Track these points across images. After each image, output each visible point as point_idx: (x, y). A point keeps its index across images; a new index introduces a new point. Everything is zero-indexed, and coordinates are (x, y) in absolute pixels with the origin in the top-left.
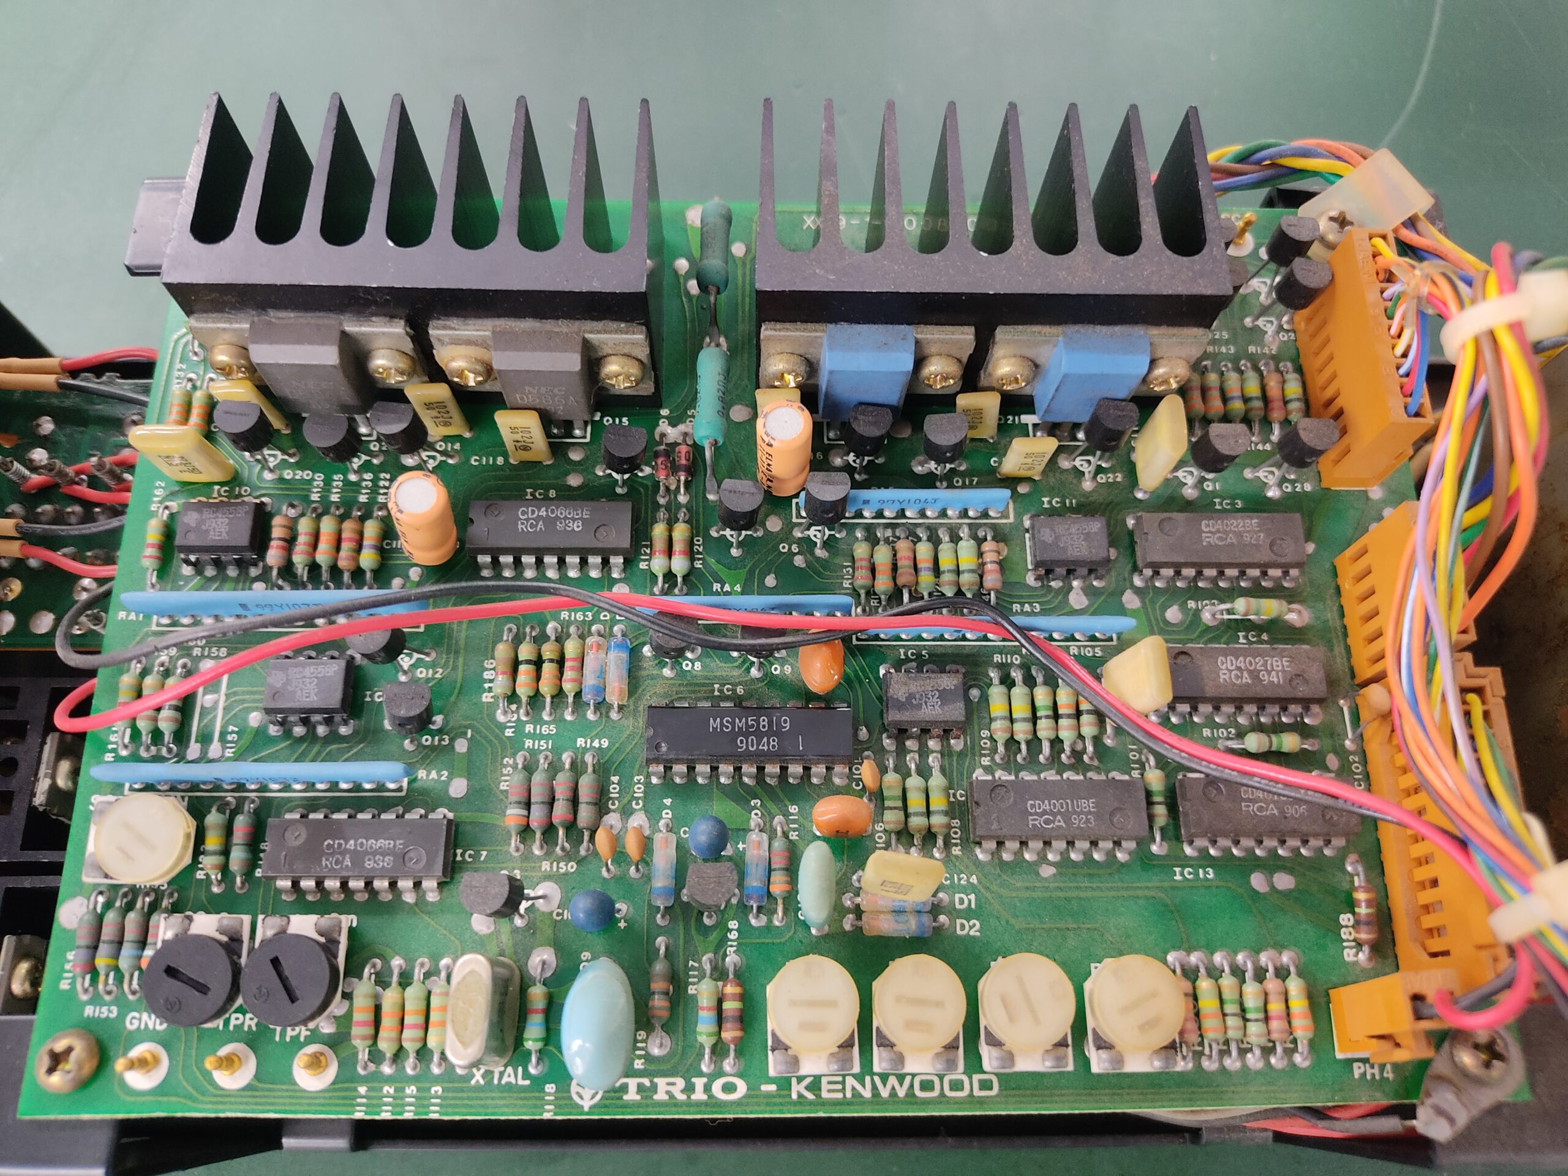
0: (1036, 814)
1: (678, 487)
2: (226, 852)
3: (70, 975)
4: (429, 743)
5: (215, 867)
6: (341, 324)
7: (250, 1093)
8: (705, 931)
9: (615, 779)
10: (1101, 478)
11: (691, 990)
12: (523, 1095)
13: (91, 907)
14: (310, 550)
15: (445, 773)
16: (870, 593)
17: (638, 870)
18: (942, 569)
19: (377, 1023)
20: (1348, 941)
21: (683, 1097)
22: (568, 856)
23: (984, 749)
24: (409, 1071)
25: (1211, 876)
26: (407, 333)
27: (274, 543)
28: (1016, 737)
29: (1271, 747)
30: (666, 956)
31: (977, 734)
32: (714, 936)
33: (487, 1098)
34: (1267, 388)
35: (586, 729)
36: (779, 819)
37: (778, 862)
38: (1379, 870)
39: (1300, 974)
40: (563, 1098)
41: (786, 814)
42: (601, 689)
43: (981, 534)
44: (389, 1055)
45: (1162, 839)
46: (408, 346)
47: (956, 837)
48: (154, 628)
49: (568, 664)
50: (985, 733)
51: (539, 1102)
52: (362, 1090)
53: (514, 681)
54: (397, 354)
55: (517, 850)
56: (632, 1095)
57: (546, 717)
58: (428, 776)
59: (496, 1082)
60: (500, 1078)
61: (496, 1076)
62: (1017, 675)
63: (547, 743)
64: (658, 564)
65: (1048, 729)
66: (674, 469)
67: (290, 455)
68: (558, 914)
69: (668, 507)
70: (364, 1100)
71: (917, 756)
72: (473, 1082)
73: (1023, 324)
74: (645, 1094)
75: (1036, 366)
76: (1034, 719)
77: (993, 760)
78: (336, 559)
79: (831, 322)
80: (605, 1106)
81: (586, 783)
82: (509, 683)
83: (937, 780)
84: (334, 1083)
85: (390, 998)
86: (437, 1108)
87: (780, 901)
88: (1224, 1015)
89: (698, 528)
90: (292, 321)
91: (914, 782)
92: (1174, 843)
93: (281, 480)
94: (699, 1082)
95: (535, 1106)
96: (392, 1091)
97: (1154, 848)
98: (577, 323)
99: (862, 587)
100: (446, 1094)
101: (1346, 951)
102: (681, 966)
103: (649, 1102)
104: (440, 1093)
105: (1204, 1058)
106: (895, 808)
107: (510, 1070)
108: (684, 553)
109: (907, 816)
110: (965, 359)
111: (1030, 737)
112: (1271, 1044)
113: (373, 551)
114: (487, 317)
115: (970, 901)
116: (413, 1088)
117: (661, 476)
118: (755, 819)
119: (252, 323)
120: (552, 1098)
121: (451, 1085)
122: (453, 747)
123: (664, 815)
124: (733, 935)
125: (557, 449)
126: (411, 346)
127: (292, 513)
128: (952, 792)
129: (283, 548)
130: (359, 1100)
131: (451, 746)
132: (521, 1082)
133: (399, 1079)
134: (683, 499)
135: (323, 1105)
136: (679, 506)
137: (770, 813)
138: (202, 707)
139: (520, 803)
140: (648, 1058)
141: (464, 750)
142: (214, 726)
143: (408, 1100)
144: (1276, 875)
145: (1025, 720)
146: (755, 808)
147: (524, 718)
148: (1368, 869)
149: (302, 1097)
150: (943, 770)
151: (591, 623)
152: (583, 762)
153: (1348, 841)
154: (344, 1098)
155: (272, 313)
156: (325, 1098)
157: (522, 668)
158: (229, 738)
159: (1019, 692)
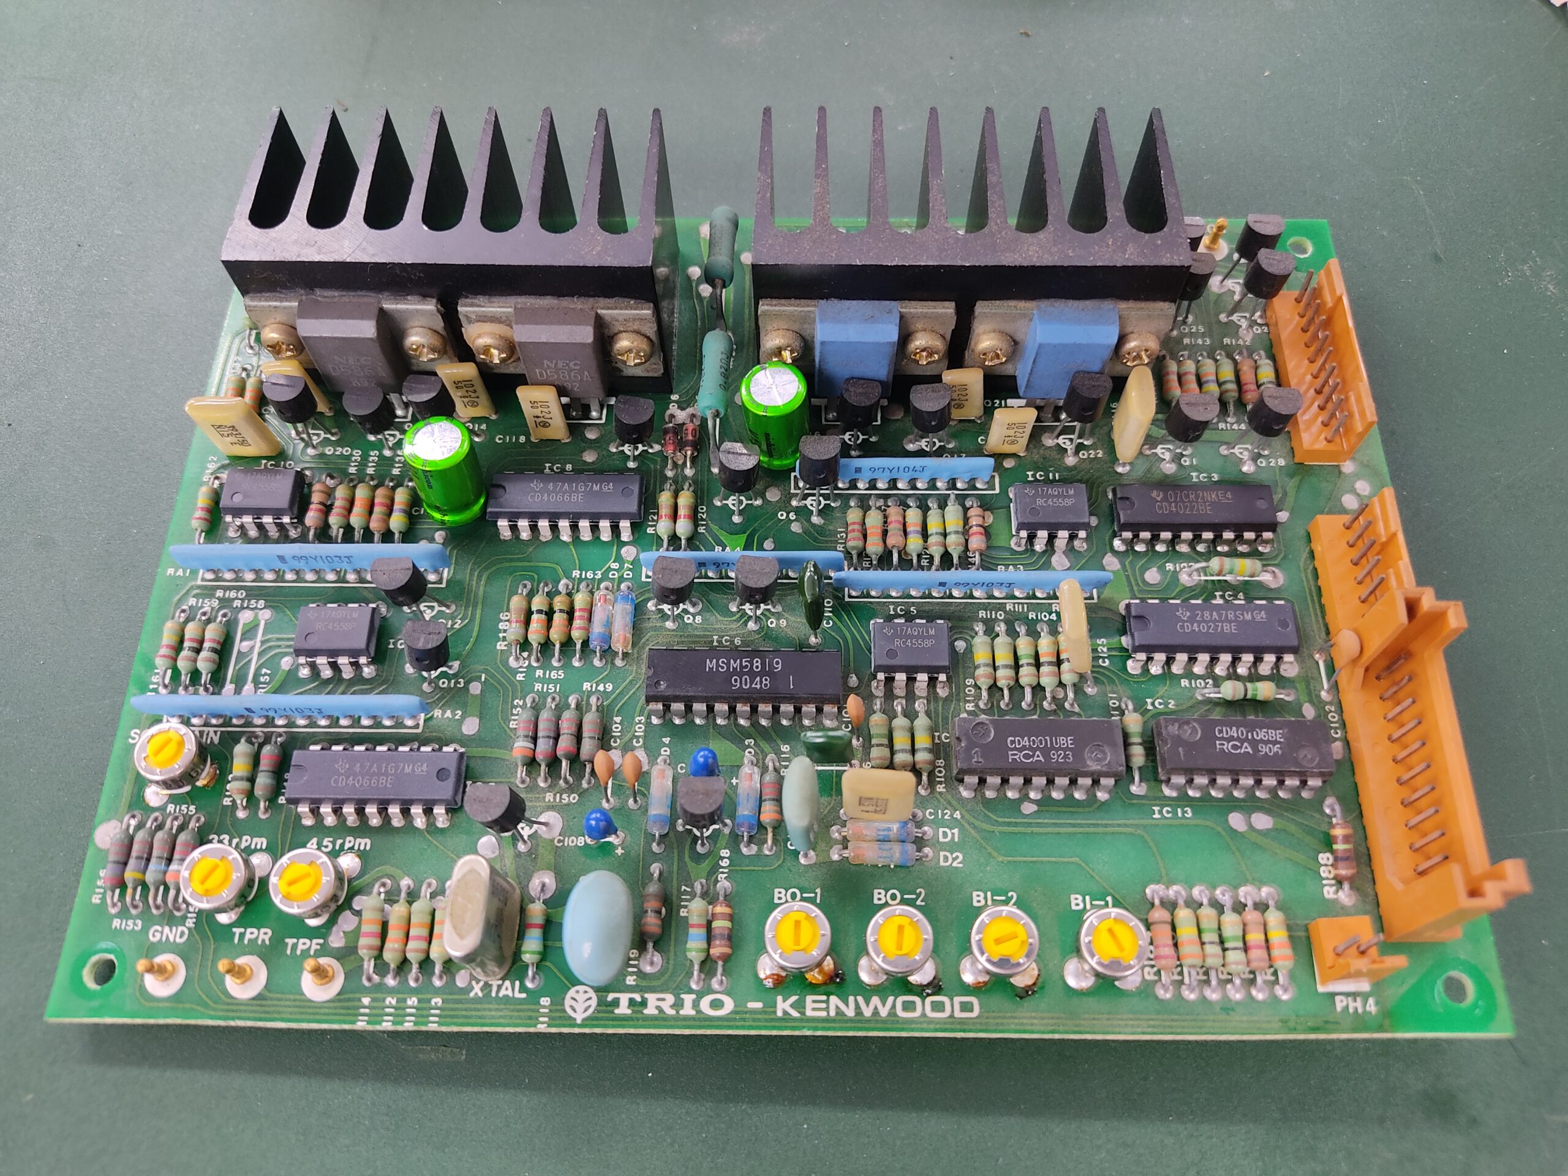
0: (1015, 749)
1: (685, 463)
2: (252, 780)
3: (102, 890)
4: (445, 686)
5: (241, 792)
6: (379, 302)
7: (259, 1002)
8: (698, 858)
9: (618, 719)
10: (1083, 455)
11: (683, 913)
12: (519, 1007)
13: (124, 826)
14: (346, 513)
15: (459, 712)
16: (862, 554)
17: (636, 801)
18: (930, 532)
19: (383, 935)
20: (1327, 879)
21: (672, 1012)
22: (570, 789)
23: (969, 696)
24: (412, 984)
25: (1189, 815)
26: (438, 311)
27: (312, 506)
28: (999, 684)
29: (1246, 695)
30: (659, 879)
31: (962, 683)
32: (706, 865)
33: (485, 1009)
34: (1241, 373)
35: (590, 673)
36: (771, 756)
37: (769, 793)
38: (1356, 813)
39: (1279, 907)
40: (557, 1011)
41: (778, 753)
42: (607, 637)
43: (968, 503)
44: (392, 966)
45: (1141, 781)
46: (439, 324)
47: (940, 775)
48: (199, 582)
49: (577, 614)
50: (970, 682)
51: (533, 1014)
52: (366, 1001)
53: (527, 631)
54: (429, 332)
55: (523, 782)
56: (623, 1009)
57: (555, 663)
58: (443, 715)
59: (494, 994)
60: (498, 992)
61: (494, 989)
62: (1001, 628)
63: (555, 687)
64: (663, 527)
65: (1031, 675)
66: (680, 445)
67: (333, 434)
68: (559, 841)
69: (675, 481)
70: (367, 1011)
71: (904, 702)
72: (472, 995)
73: (1000, 299)
74: (636, 1009)
75: (1016, 343)
76: (1017, 666)
77: (977, 706)
78: (369, 522)
79: (823, 299)
80: (597, 1019)
81: (590, 721)
82: (522, 631)
83: (922, 722)
84: (339, 994)
85: (397, 912)
86: (436, 1019)
87: (770, 830)
88: (1203, 944)
89: (702, 498)
90: (336, 300)
91: (900, 722)
92: (1153, 783)
93: (322, 455)
94: (688, 999)
95: (530, 1018)
96: (394, 1002)
97: (1134, 789)
98: (591, 300)
99: (854, 548)
100: (445, 1005)
101: (1326, 889)
102: (675, 892)
103: (640, 1015)
104: (439, 1004)
105: (1184, 987)
106: (882, 745)
107: (507, 983)
108: (689, 517)
109: (893, 753)
110: (948, 336)
111: (1012, 683)
112: (1252, 976)
113: (402, 514)
114: (510, 295)
115: (953, 834)
116: (415, 999)
117: (669, 451)
118: (748, 756)
119: (300, 302)
120: (546, 1011)
121: (450, 997)
122: (468, 690)
123: (662, 753)
124: (725, 863)
125: (575, 429)
126: (442, 324)
127: (330, 482)
128: (937, 734)
129: (320, 511)
130: (362, 1011)
131: (466, 688)
132: (518, 995)
133: (403, 990)
134: (689, 472)
135: (328, 1014)
136: (685, 478)
137: (762, 751)
138: (239, 652)
139: (527, 736)
140: (640, 974)
141: (478, 692)
142: (249, 668)
143: (408, 1010)
144: (1254, 816)
145: (1006, 666)
146: (749, 746)
147: (535, 664)
148: (1346, 810)
149: (309, 1007)
150: (928, 713)
151: (600, 581)
152: (588, 704)
153: (1324, 782)
154: (348, 1008)
155: (318, 291)
156: (330, 1008)
157: (535, 617)
158: (262, 679)
159: (1002, 642)
